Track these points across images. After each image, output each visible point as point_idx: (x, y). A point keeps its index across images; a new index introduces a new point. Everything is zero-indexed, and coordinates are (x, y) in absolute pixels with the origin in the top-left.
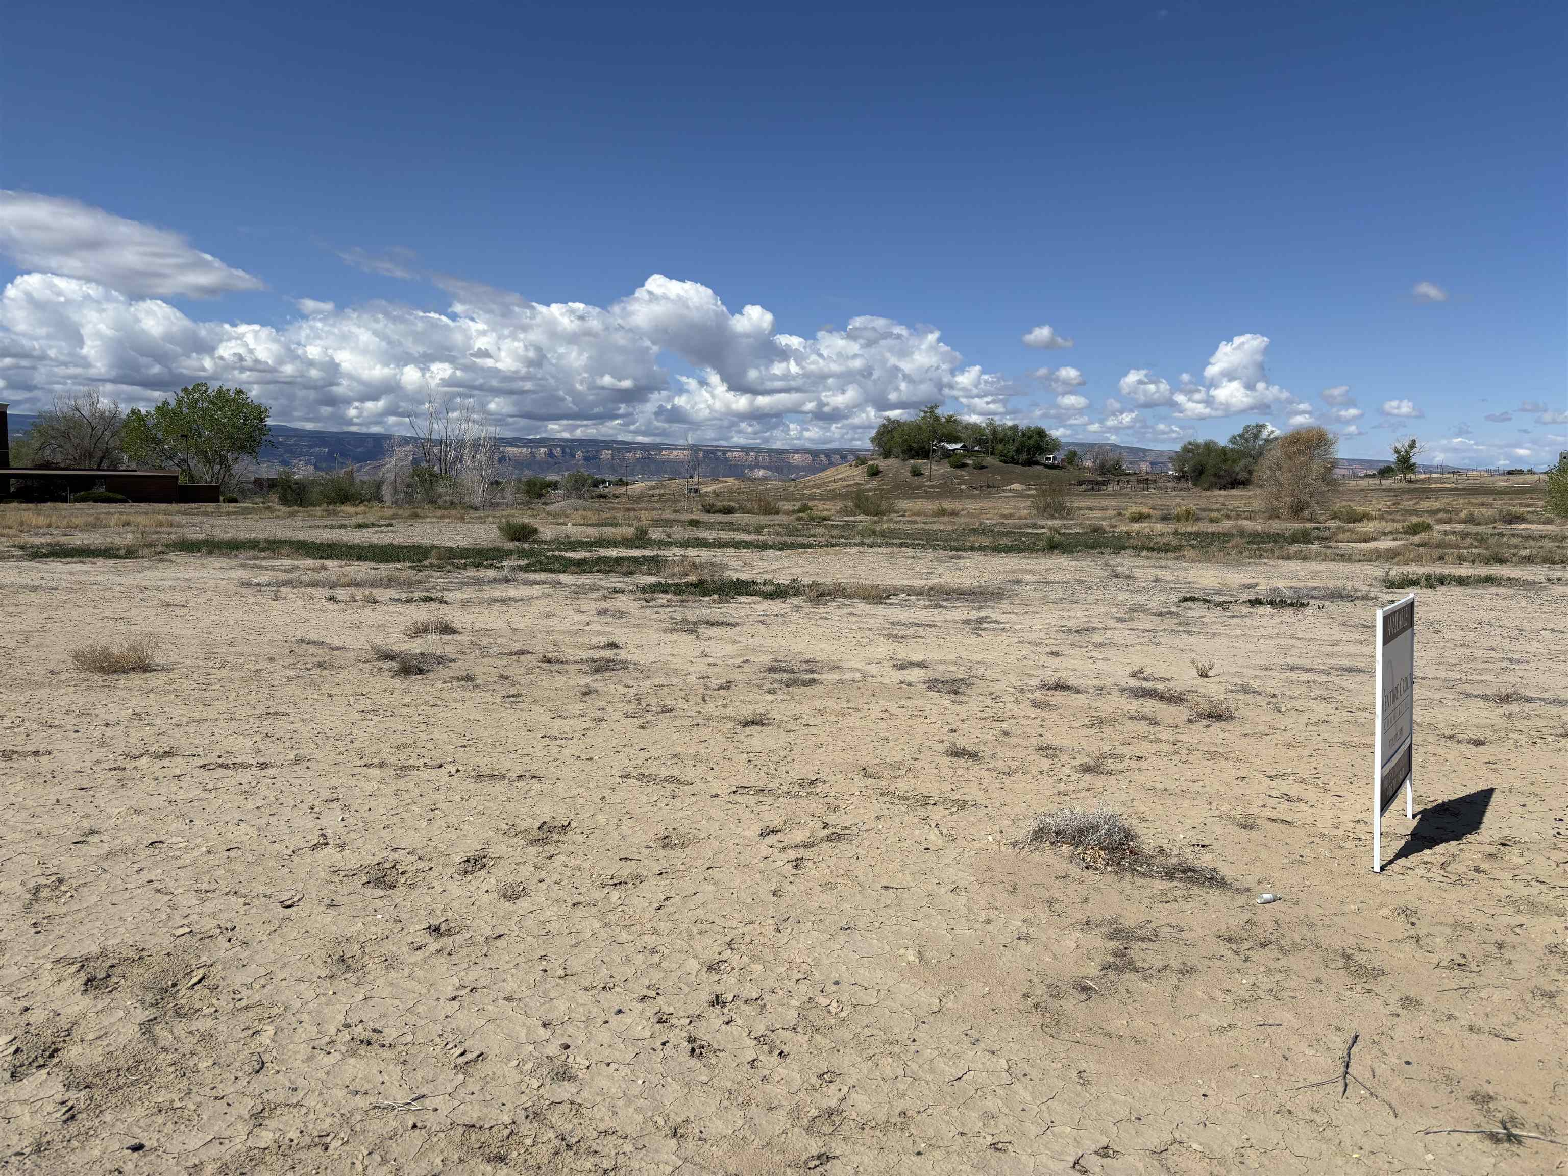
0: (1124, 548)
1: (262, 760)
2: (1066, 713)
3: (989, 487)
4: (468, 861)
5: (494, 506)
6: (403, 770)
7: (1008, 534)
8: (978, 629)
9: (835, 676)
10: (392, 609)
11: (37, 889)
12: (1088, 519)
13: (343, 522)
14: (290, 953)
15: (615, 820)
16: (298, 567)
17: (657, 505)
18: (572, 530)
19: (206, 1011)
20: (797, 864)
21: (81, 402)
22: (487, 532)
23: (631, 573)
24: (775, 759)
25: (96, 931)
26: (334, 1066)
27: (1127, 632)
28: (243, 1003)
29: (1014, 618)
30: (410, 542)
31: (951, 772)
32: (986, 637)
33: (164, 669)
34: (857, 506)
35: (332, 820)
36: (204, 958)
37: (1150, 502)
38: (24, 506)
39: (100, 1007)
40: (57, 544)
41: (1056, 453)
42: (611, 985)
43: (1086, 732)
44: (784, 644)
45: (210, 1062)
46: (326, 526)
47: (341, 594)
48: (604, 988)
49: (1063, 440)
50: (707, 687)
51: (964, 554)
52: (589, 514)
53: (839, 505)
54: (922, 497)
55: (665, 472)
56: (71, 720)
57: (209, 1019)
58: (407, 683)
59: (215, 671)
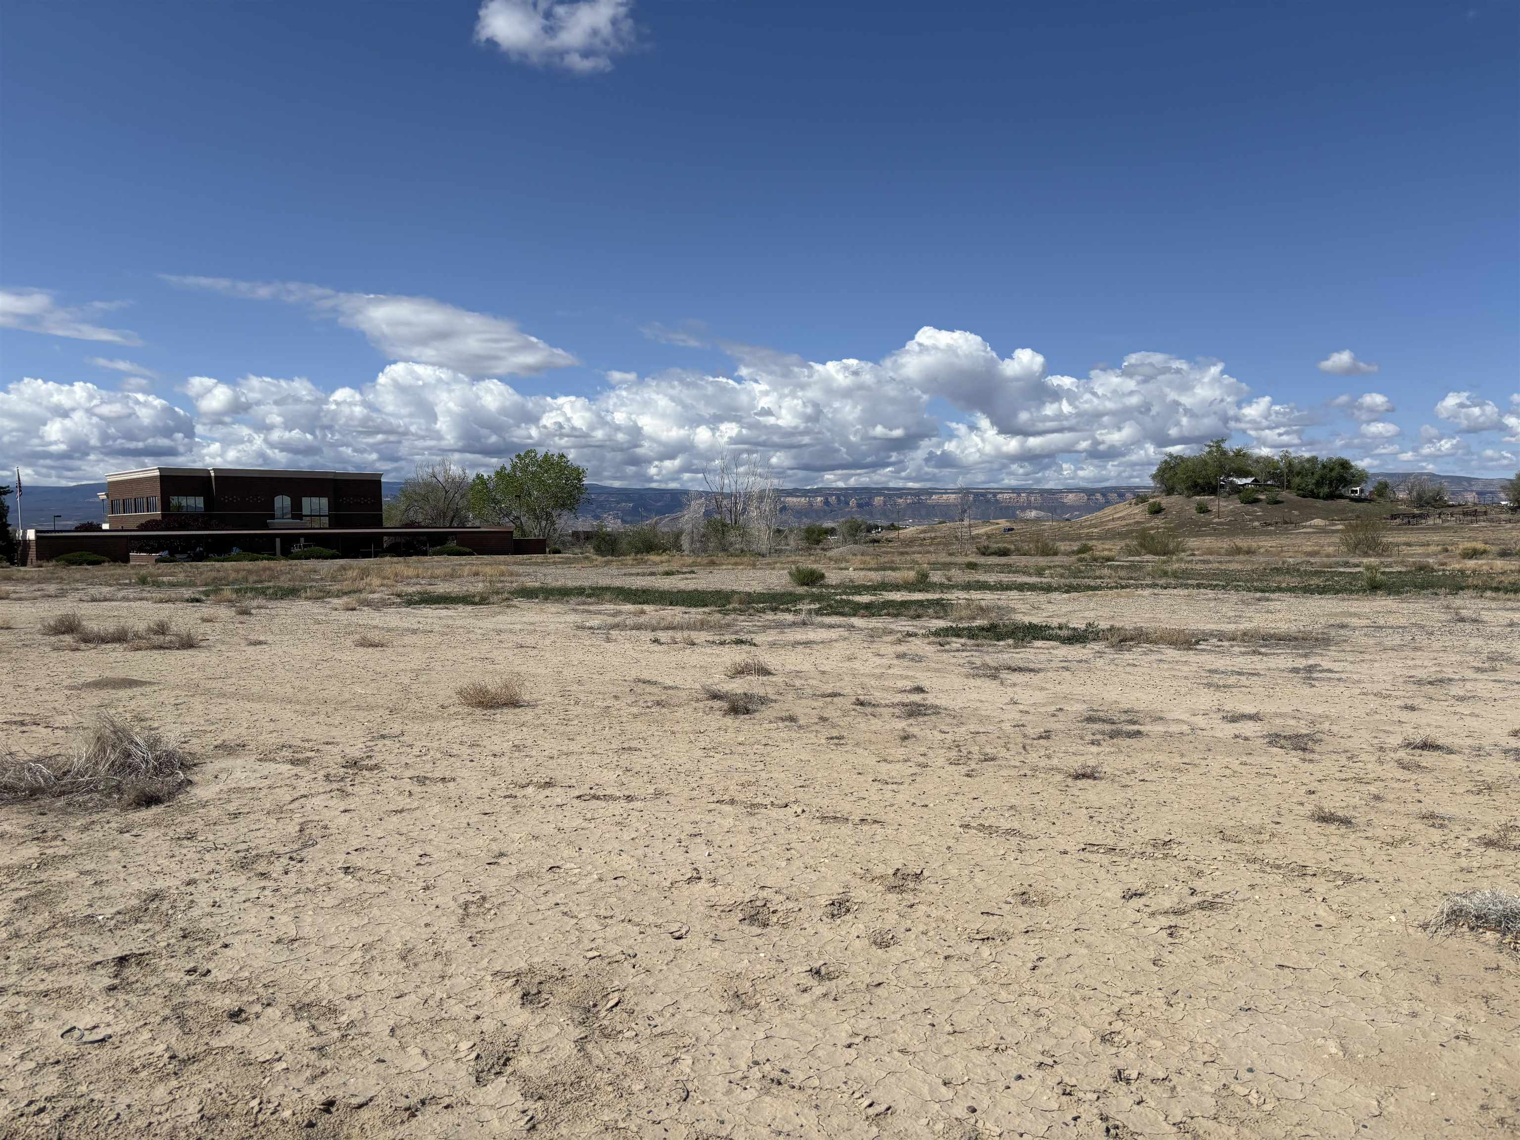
0: (1462, 589)
1: (627, 793)
2: (1444, 776)
3: (1286, 523)
4: (833, 904)
5: (779, 552)
6: (753, 808)
7: (1317, 573)
8: (1309, 678)
9: (1159, 728)
10: (708, 650)
11: (466, 906)
12: (1412, 555)
13: (652, 570)
14: (689, 984)
15: (967, 872)
16: (620, 612)
17: (932, 549)
18: (853, 574)
19: (628, 1034)
20: (1172, 931)
21: (438, 469)
22: (779, 577)
23: (919, 616)
24: (1118, 816)
25: (521, 948)
26: (753, 1101)
27: (1491, 684)
28: (659, 1030)
29: (1350, 667)
30: (712, 587)
31: (1323, 840)
32: (1322, 689)
33: (531, 705)
34: (1142, 545)
35: (700, 853)
36: (616, 983)
37: (1481, 536)
38: (395, 559)
39: (538, 1021)
40: (425, 593)
41: (1363, 485)
42: (1003, 1047)
43: (1472, 799)
44: (1095, 692)
45: (642, 1087)
46: (638, 574)
47: (663, 636)
48: (997, 1049)
49: (1372, 471)
50: (1025, 736)
51: (1272, 596)
52: (868, 558)
53: (1121, 544)
54: (1210, 535)
55: (937, 516)
56: (465, 751)
57: (632, 1043)
58: (737, 722)
59: (571, 708)
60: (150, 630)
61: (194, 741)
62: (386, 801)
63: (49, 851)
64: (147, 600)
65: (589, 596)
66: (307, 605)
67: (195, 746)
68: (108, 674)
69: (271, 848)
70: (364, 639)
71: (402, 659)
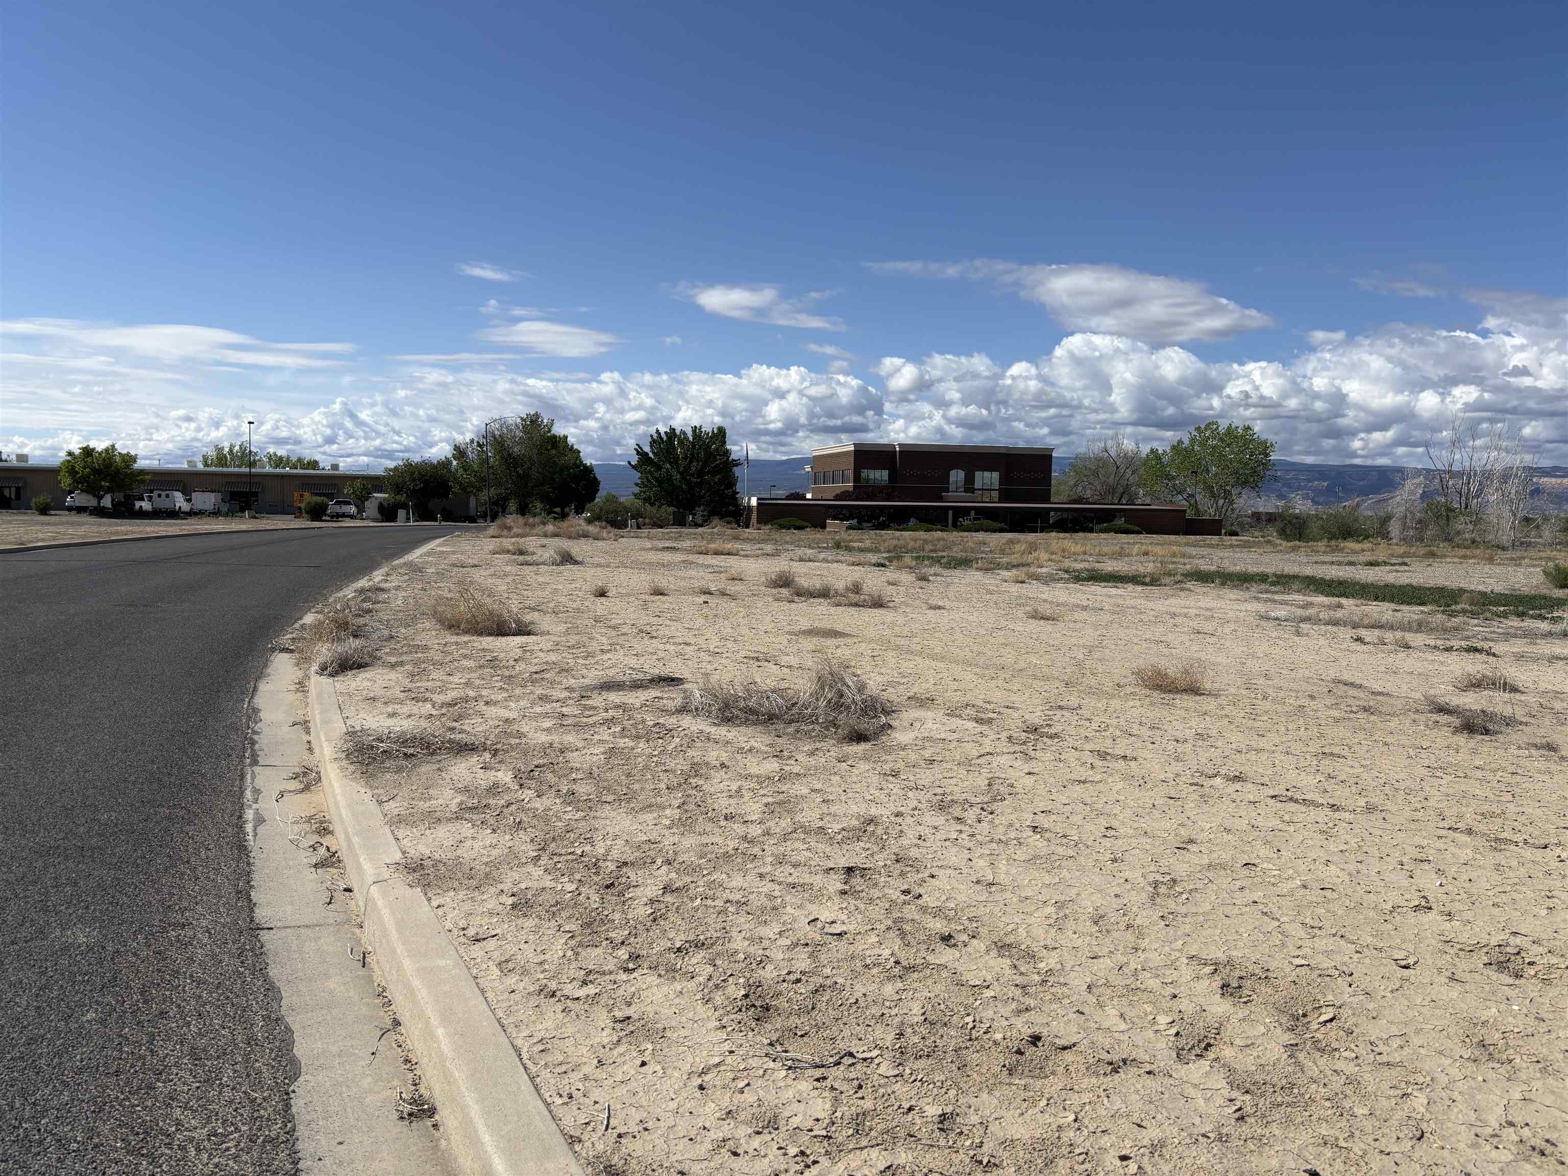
1: (1331, 801)
5: (1528, 545)
6: (1498, 843)
10: (1429, 656)
11: (1156, 884)
13: (1350, 559)
14: (1421, 1019)
16: (1311, 603)
19: (1347, 1054)
25: (1217, 938)
26: (1506, 1164)
28: (1384, 1059)
30: (1431, 583)
33: (1212, 694)
35: (1428, 881)
36: (1330, 997)
38: (1062, 535)
39: (1241, 1016)
40: (1093, 570)
45: (1366, 1112)
46: (1333, 563)
47: (1369, 635)
56: (1145, 732)
57: (1352, 1064)
58: (1472, 744)
59: (1259, 702)
60: (847, 589)
61: (890, 690)
62: (1068, 770)
63: (787, 768)
64: (841, 562)
65: (1273, 584)
66: (979, 574)
67: (891, 695)
68: (817, 624)
69: (964, 796)
70: (1036, 611)
71: (1074, 634)
